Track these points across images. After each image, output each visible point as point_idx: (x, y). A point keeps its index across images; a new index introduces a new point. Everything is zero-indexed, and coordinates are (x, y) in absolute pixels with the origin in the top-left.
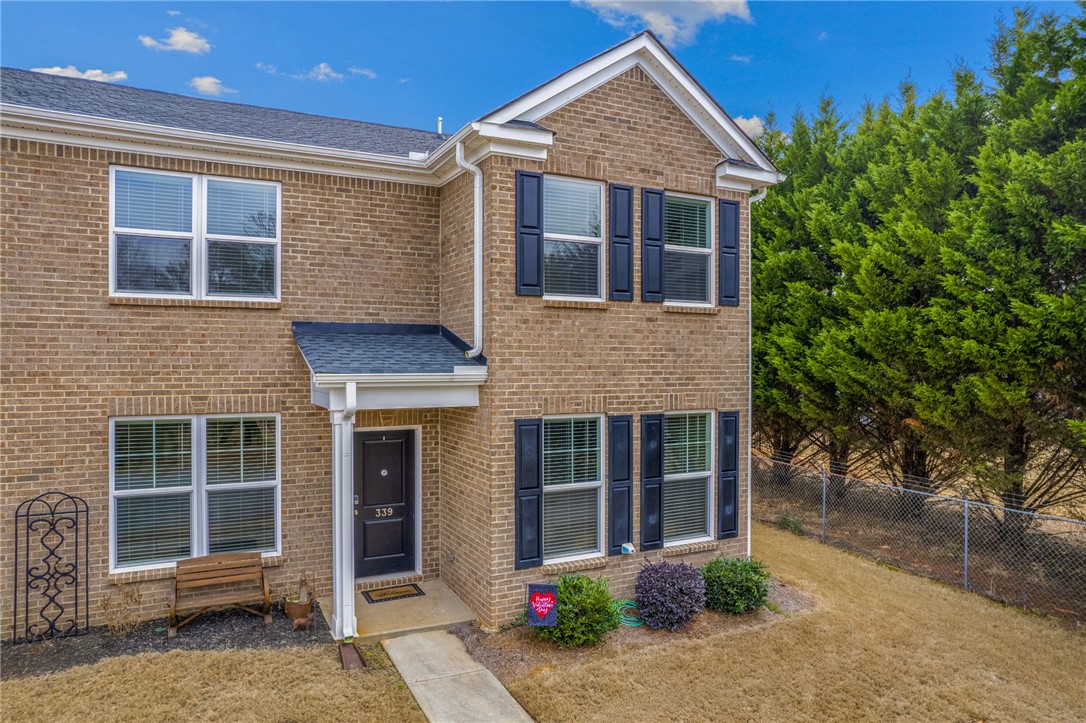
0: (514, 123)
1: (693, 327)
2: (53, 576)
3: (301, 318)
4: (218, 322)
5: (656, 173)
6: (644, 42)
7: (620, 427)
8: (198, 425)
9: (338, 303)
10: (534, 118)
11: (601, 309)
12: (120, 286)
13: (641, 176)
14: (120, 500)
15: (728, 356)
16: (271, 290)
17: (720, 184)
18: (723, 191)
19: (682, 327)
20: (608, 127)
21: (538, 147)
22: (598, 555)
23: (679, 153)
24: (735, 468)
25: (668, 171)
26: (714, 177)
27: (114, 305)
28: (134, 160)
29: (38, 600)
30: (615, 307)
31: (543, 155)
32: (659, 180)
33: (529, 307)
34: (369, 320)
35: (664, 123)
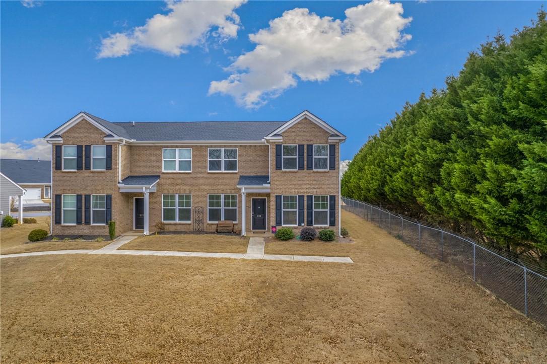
0: (275, 135)
1: (321, 175)
2: (199, 221)
3: (241, 175)
4: (226, 176)
5: (311, 140)
6: (306, 112)
7: (301, 198)
8: (222, 196)
9: (249, 171)
10: (279, 133)
11: (297, 172)
12: (210, 170)
13: (307, 142)
14: (209, 209)
15: (332, 182)
16: (236, 170)
17: (329, 141)
18: (331, 142)
19: (318, 175)
20: (298, 132)
21: (281, 139)
22: (296, 226)
23: (317, 135)
24: (334, 209)
25: (314, 140)
26: (328, 139)
27: (209, 173)
28: (212, 146)
29: (197, 224)
30: (300, 171)
31: (282, 141)
32: (312, 142)
33: (279, 172)
34: (255, 175)
35: (313, 129)
